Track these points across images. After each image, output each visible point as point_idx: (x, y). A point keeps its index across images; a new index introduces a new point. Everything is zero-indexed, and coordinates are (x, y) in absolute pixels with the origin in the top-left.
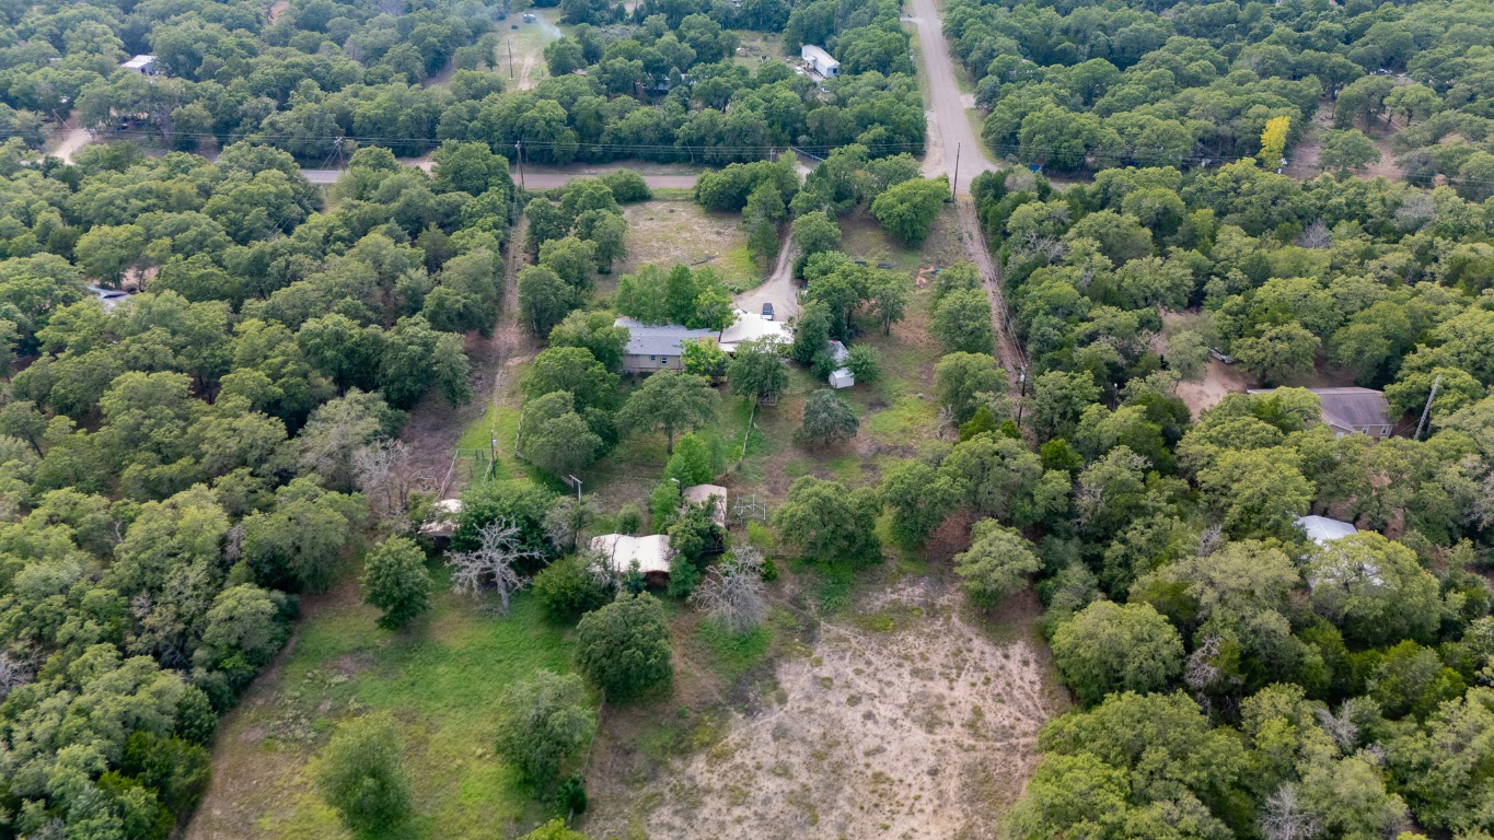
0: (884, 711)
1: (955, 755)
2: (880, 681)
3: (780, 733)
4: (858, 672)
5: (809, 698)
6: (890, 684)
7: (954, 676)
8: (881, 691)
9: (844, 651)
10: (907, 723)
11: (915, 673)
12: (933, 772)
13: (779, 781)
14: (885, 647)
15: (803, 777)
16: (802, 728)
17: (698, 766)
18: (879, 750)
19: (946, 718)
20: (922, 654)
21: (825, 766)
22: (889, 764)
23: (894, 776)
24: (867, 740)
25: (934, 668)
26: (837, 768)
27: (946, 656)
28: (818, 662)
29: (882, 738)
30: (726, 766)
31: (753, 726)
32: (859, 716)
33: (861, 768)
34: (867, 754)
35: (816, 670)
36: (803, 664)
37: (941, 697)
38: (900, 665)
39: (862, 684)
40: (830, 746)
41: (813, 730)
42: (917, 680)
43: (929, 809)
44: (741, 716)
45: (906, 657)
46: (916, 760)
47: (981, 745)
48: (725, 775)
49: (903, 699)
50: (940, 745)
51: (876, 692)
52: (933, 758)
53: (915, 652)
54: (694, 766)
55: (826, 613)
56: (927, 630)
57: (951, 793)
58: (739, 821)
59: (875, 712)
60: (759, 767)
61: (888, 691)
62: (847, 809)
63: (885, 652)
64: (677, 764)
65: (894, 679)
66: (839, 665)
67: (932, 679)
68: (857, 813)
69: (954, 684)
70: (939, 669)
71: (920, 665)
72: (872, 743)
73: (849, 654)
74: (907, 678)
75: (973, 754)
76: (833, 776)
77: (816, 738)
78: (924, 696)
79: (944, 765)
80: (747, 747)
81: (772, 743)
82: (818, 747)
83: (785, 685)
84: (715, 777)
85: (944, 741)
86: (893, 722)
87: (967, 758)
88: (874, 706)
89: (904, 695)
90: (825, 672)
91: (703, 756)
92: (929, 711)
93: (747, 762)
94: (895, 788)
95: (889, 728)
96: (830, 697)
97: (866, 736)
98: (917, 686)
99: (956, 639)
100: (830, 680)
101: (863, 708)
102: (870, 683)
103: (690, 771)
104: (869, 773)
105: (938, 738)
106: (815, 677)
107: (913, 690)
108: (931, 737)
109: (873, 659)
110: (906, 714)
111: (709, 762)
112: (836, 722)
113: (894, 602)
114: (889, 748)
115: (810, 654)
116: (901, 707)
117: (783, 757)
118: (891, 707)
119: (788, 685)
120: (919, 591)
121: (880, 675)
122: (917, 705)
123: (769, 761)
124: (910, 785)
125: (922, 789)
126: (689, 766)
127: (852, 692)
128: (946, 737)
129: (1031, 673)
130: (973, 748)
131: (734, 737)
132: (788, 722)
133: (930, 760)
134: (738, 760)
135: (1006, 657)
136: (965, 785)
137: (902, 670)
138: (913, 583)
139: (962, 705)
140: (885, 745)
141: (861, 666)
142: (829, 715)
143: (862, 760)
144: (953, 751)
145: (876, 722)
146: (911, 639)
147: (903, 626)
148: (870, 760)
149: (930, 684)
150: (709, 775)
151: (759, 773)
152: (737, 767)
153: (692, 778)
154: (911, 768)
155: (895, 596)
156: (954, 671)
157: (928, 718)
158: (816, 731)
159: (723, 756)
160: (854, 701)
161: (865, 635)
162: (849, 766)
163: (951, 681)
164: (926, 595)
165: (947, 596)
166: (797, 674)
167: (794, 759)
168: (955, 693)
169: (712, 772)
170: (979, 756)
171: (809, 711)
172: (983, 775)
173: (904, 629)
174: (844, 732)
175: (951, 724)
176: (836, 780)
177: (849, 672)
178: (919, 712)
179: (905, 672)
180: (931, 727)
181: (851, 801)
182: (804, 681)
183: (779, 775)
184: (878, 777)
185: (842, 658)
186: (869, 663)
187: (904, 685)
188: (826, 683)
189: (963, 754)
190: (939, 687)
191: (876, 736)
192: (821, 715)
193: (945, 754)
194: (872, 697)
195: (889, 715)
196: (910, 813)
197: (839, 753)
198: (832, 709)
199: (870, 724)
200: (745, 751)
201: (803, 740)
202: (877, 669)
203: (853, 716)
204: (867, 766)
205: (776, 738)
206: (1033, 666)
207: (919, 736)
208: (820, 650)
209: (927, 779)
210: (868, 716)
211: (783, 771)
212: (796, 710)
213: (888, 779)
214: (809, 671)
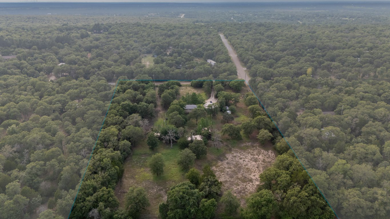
3: (228, 163)
4: (241, 155)
5: (232, 159)
6: (247, 156)
10: (251, 161)
12: (257, 167)
13: (229, 169)
14: (245, 151)
15: (234, 169)
16: (232, 162)
17: (214, 168)
18: (247, 165)
19: (258, 160)
20: (252, 152)
21: (237, 167)
23: (250, 168)
25: (255, 154)
27: (257, 152)
28: (233, 154)
29: (247, 163)
30: (219, 168)
31: (223, 162)
32: (242, 161)
34: (245, 165)
36: (230, 154)
37: (257, 158)
40: (238, 165)
41: (234, 163)
42: (252, 156)
43: (258, 172)
44: (220, 161)
45: (249, 153)
47: (265, 164)
51: (245, 157)
55: (233, 147)
56: (252, 149)
57: (261, 170)
58: (223, 174)
62: (243, 172)
68: (244, 173)
71: (252, 154)
74: (250, 156)
76: (239, 168)
80: (222, 165)
81: (227, 165)
82: (235, 165)
86: (249, 161)
87: (263, 165)
88: (245, 159)
91: (215, 166)
92: (255, 160)
93: (223, 167)
94: (251, 170)
99: (258, 150)
102: (243, 156)
106: (233, 156)
112: (238, 162)
114: (249, 165)
116: (250, 159)
117: (229, 166)
118: (248, 159)
119: (228, 157)
120: (250, 144)
121: (245, 155)
122: (253, 159)
123: (227, 167)
124: (253, 169)
125: (256, 170)
126: (212, 168)
127: (240, 158)
128: (259, 163)
129: (273, 154)
131: (219, 164)
134: (221, 167)
135: (268, 152)
136: (264, 169)
139: (261, 159)
141: (241, 154)
143: (244, 166)
144: (261, 165)
146: (250, 150)
147: (248, 148)
149: (254, 156)
151: (225, 168)
152: (221, 168)
154: (253, 167)
155: (246, 144)
156: (259, 154)
159: (218, 166)
161: (241, 150)
162: (242, 167)
165: (255, 144)
167: (231, 166)
168: (259, 157)
169: (217, 168)
174: (240, 163)
177: (239, 155)
180: (256, 162)
181: (243, 171)
182: (231, 156)
184: (247, 168)
185: (237, 153)
186: (242, 154)
187: (250, 157)
188: (235, 157)
190: (256, 156)
192: (235, 161)
193: (259, 165)
196: (254, 172)
197: (240, 165)
198: (237, 160)
199: (244, 162)
201: (232, 164)
203: (241, 161)
206: (273, 153)
207: (254, 163)
208: (233, 152)
210: (244, 161)
212: (230, 160)
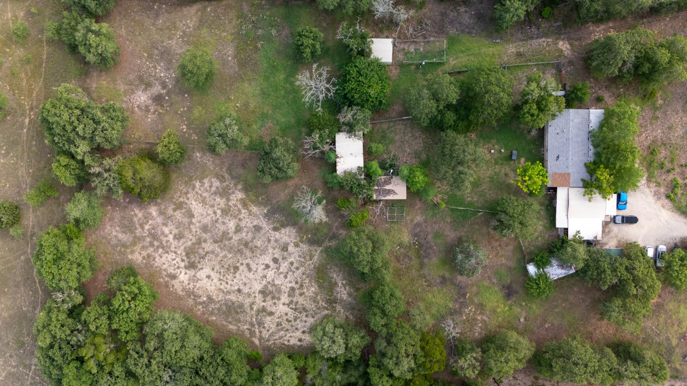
0: (270, 274)
1: (247, 301)
2: (287, 273)
3: (258, 228)
4: (292, 263)
5: (276, 241)
6: (286, 277)
7: (291, 306)
8: (281, 273)
9: (304, 258)
10: (264, 283)
11: (293, 289)
12: (239, 291)
13: (233, 228)
14: (307, 277)
15: (236, 238)
16: (260, 238)
17: (240, 195)
18: (250, 270)
19: (267, 299)
20: (304, 293)
21: (241, 247)
22: (243, 273)
23: (237, 275)
24: (255, 265)
25: (295, 298)
26: (240, 251)
27: (303, 305)
28: (296, 245)
29: (256, 271)
30: (240, 206)
31: (261, 217)
32: (266, 262)
33: (241, 262)
34: (248, 265)
35: (292, 245)
36: (296, 239)
37: (279, 299)
38: (296, 283)
39: (286, 264)
40: (251, 249)
41: (259, 242)
42: (288, 290)
43: (222, 287)
44: (265, 211)
45: (302, 286)
46: (245, 284)
47: (253, 312)
48: (236, 206)
49: (277, 282)
50: (253, 295)
51: (281, 270)
52: (246, 291)
53: (305, 290)
54: (240, 193)
55: (326, 251)
56: (319, 297)
57: (229, 297)
58: (215, 213)
59: (270, 269)
60: (240, 220)
61: (282, 276)
62: (221, 255)
63: (304, 277)
64: (240, 187)
65: (288, 279)
66: (296, 255)
67: (289, 296)
68: (219, 258)
69: (286, 306)
70: (295, 300)
71: (297, 292)
72: (254, 267)
73: (303, 260)
74: (289, 285)
75: (249, 309)
76: (236, 250)
77: (255, 244)
78: (279, 291)
79: (243, 296)
80: (250, 215)
81: (252, 225)
82: (250, 244)
83: (283, 231)
84: (234, 202)
85: (255, 297)
86: (265, 277)
87: (247, 305)
88: (273, 269)
89: (280, 283)
90: (291, 248)
91: (244, 197)
92: (271, 292)
93: (242, 215)
94: (231, 274)
95: (261, 275)
96: (277, 250)
97: (257, 264)
98: (285, 288)
99: (314, 311)
100: (287, 251)
101: (272, 264)
102: (286, 269)
103: (237, 192)
104: (238, 265)
105: (257, 295)
106: (288, 244)
107: (282, 287)
108: (257, 292)
109: (300, 271)
110: (269, 282)
111: (241, 199)
112: (264, 252)
113: (336, 284)
114: (251, 274)
115: (302, 242)
116: (273, 281)
117: (245, 229)
118: (273, 276)
119: (283, 232)
120: (345, 297)
121: (290, 273)
122: (274, 288)
123: (243, 224)
124: (233, 281)
125: (231, 285)
126: (239, 191)
127: (280, 260)
128: (257, 298)
129: (293, 341)
130: (252, 309)
131: (254, 209)
132: (263, 231)
133: (246, 290)
134: (243, 211)
135: (304, 332)
136: (233, 303)
137: (294, 283)
138: (350, 295)
139: (274, 308)
140: (252, 272)
141: (295, 265)
142: (267, 250)
143: (245, 262)
144: (250, 300)
145: (264, 269)
146: (313, 289)
147: (320, 287)
148: (245, 266)
149: (286, 295)
150: (235, 200)
151: (237, 220)
152: (240, 211)
153: (233, 193)
154: (241, 282)
155: (340, 285)
156: (294, 307)
157: (267, 292)
158: (259, 244)
159: (245, 205)
160: (275, 260)
161: (314, 268)
162: (241, 256)
163: (288, 305)
164: (342, 300)
165: (342, 311)
166: (289, 236)
167: (244, 234)
168: (281, 306)
169: (237, 201)
170: (248, 311)
171: (269, 241)
172: (239, 311)
173: (319, 286)
174: (258, 255)
175: (264, 301)
176: (234, 251)
177: (292, 259)
178: (270, 288)
179: (293, 285)
180: (264, 292)
181: (225, 256)
182: (285, 239)
183: (236, 228)
184: (236, 268)
185: (300, 256)
186: (297, 269)
187: (285, 284)
188: (285, 248)
189: (249, 304)
190: (285, 298)
191: (257, 269)
192: (267, 246)
193: (248, 296)
194: (278, 269)
195: (268, 276)
196: (220, 280)
197: (248, 253)
198: (271, 251)
199: (263, 267)
200: (248, 214)
201: (254, 238)
202: (294, 272)
203: (267, 259)
204: (242, 264)
205: (254, 227)
206: (299, 343)
207: (258, 287)
208: (305, 247)
209: (236, 288)
210: (267, 266)
211: (238, 229)
212: (269, 235)
213: (236, 272)
214: (291, 241)
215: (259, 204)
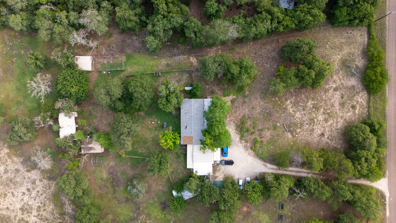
0: (26, 198)
1: (13, 215)
2: (36, 197)
3: (17, 171)
4: (38, 192)
5: (29, 178)
6: (35, 200)
7: (38, 217)
8: (32, 197)
9: (46, 188)
10: (22, 203)
11: (39, 207)
12: (8, 208)
13: (3, 171)
14: (48, 200)
15: (5, 176)
16: (19, 176)
17: (6, 151)
18: (14, 195)
19: (24, 213)
20: (46, 210)
21: (8, 182)
22: (9, 199)
23: (6, 199)
24: (17, 193)
25: (41, 212)
26: (7, 185)
27: (45, 216)
28: (41, 181)
29: (17, 197)
30: (7, 157)
31: (19, 164)
32: (23, 191)
33: (8, 191)
34: (12, 193)
35: (38, 180)
36: (40, 176)
37: (31, 213)
38: (41, 203)
39: (35, 192)
40: (14, 183)
41: (18, 179)
42: (37, 207)
44: (22, 160)
45: (44, 205)
46: (11, 204)
47: (16, 221)
48: (4, 157)
49: (30, 203)
50: (16, 211)
51: (32, 196)
52: (12, 209)
53: (47, 208)
54: (6, 149)
56: (55, 212)
57: (2, 212)
59: (25, 195)
60: (7, 165)
61: (33, 199)
63: (46, 199)
64: (6, 145)
65: (36, 201)
66: (41, 186)
67: (37, 211)
69: (36, 217)
70: (41, 213)
71: (42, 209)
72: (16, 194)
73: (45, 189)
74: (37, 205)
75: (14, 219)
76: (5, 184)
77: (16, 180)
78: (31, 209)
79: (10, 211)
80: (13, 162)
81: (14, 169)
82: (13, 180)
83: (33, 172)
84: (3, 155)
85: (17, 212)
86: (23, 200)
87: (12, 217)
88: (27, 195)
89: (31, 203)
90: (37, 182)
91: (9, 151)
92: (26, 209)
93: (8, 163)
94: (3, 199)
95: (21, 199)
96: (29, 184)
97: (18, 192)
98: (35, 207)
99: (52, 220)
100: (35, 184)
101: (26, 192)
102: (35, 195)
103: (5, 148)
104: (7, 193)
105: (18, 211)
106: (36, 180)
107: (33, 206)
108: (18, 209)
109: (43, 196)
110: (25, 203)
111: (8, 153)
112: (21, 185)
113: (65, 203)
114: (14, 198)
115: (44, 179)
116: (28, 202)
117: (10, 171)
118: (27, 199)
119: (33, 173)
120: (70, 211)
121: (37, 197)
122: (28, 207)
123: (9, 168)
124: (4, 202)
125: (3, 205)
126: (6, 148)
127: (31, 190)
128: (19, 213)
130: (15, 219)
131: (15, 159)
132: (21, 173)
133: (11, 208)
134: (9, 160)
136: (4, 216)
137: (40, 204)
138: (73, 210)
139: (29, 218)
140: (15, 197)
141: (40, 192)
142: (24, 183)
143: (10, 191)
144: (14, 214)
145: (22, 195)
146: (51, 207)
147: (56, 205)
148: (10, 193)
149: (35, 211)
150: (4, 153)
151: (5, 166)
152: (6, 160)
153: (2, 149)
154: (9, 203)
155: (67, 204)
156: (40, 218)
157: (24, 209)
158: (18, 180)
159: (10, 157)
160: (28, 190)
161: (52, 194)
162: (8, 188)
163: (37, 217)
164: (68, 213)
165: (69, 219)
166: (36, 175)
167: (9, 174)
168: (32, 217)
169: (5, 154)
170: (13, 220)
171: (25, 178)
172: (8, 220)
173: (55, 205)
174: (18, 187)
175: (23, 214)
176: (4, 184)
177: (38, 189)
178: (26, 206)
179: (39, 204)
180: (22, 209)
182: (34, 177)
183: (5, 170)
184: (6, 195)
185: (43, 187)
186: (42, 195)
187: (35, 204)
188: (34, 182)
189: (13, 216)
190: (35, 213)
191: (18, 195)
192: (23, 181)
193: (13, 212)
194: (30, 195)
195: (25, 199)
197: (12, 185)
198: (25, 184)
199: (21, 194)
200: (11, 162)
201: (15, 176)
202: (40, 197)
203: (24, 189)
204: (9, 192)
205: (16, 170)
207: (18, 206)
208: (46, 182)
209: (6, 207)
210: (24, 194)
211: (6, 171)
212: (24, 175)
213: (5, 197)
214: (38, 178)
215: (17, 156)
